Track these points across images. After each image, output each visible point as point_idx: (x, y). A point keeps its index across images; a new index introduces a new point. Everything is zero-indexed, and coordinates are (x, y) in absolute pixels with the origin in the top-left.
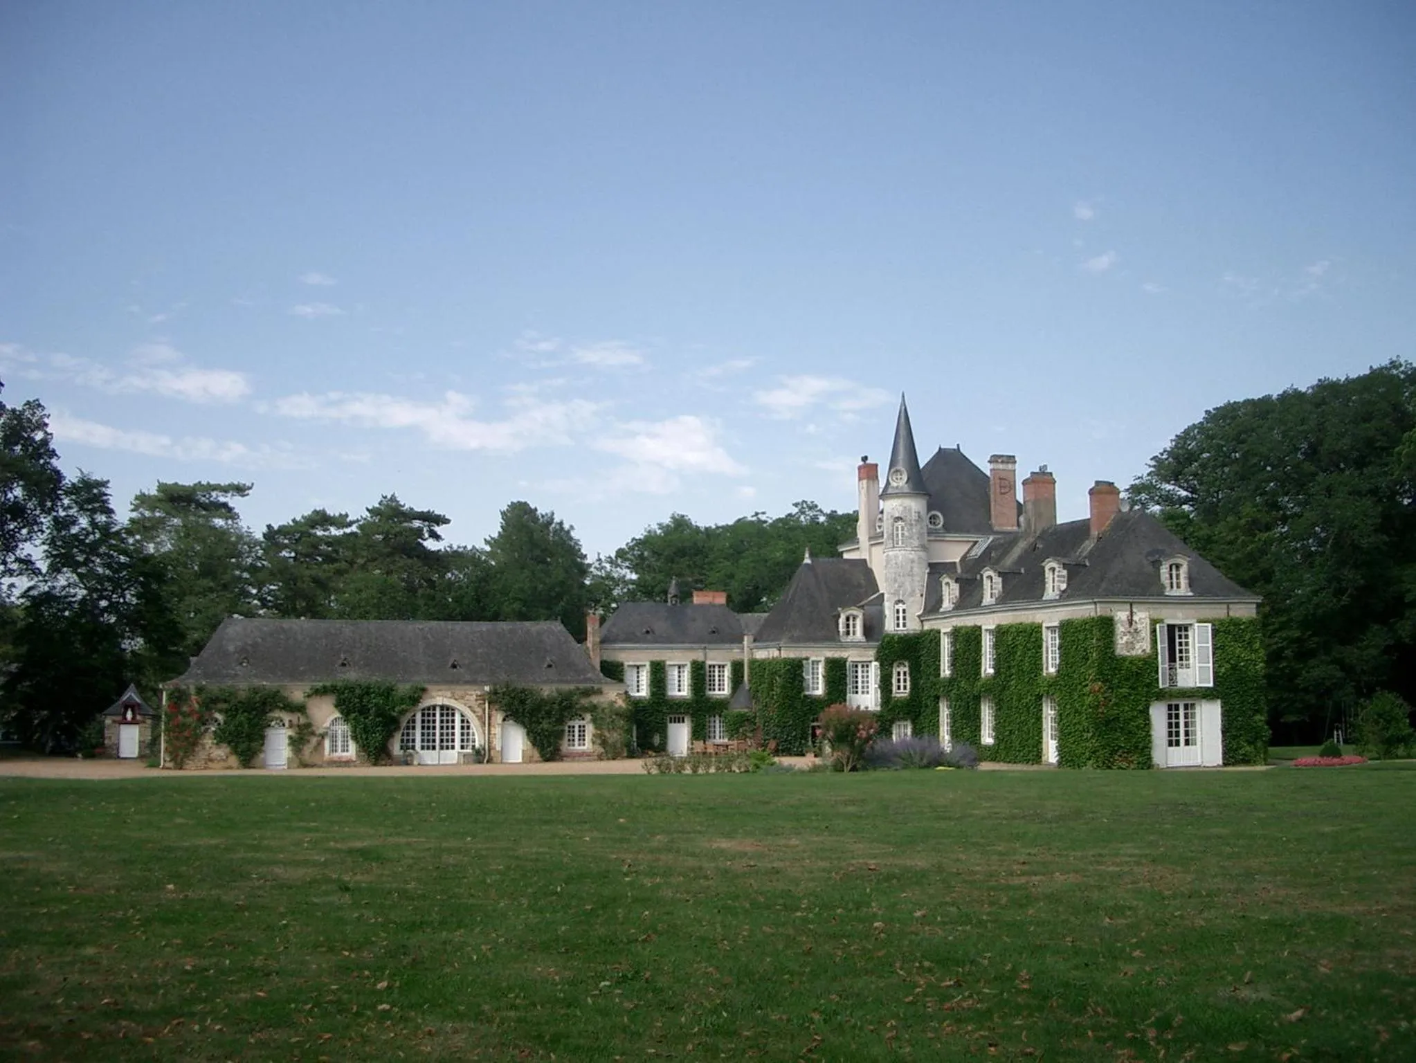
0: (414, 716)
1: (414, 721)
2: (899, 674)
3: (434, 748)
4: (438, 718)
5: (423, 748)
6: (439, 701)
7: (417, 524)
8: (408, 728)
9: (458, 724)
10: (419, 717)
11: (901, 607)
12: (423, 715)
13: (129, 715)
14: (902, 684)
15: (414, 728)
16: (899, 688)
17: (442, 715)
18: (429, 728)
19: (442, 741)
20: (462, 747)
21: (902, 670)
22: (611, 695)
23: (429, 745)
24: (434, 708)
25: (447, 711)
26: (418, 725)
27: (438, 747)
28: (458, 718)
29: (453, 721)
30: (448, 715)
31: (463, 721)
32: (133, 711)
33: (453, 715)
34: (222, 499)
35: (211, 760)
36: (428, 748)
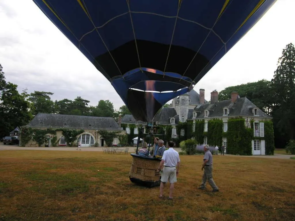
0: (80, 136)
1: (80, 137)
2: (182, 131)
3: (84, 143)
4: (86, 137)
5: (82, 143)
6: (86, 133)
7: (84, 102)
8: (79, 139)
9: (90, 138)
10: (81, 137)
11: (183, 118)
12: (82, 136)
13: (16, 134)
14: (183, 133)
15: (80, 139)
16: (182, 134)
17: (87, 136)
18: (84, 139)
19: (86, 142)
20: (91, 143)
21: (183, 130)
22: (123, 133)
23: (83, 142)
24: (85, 134)
25: (88, 135)
26: (81, 138)
27: (85, 143)
28: (90, 137)
29: (89, 138)
30: (88, 136)
31: (91, 138)
32: (17, 133)
33: (89, 136)
34: (47, 95)
35: (32, 145)
36: (83, 143)
